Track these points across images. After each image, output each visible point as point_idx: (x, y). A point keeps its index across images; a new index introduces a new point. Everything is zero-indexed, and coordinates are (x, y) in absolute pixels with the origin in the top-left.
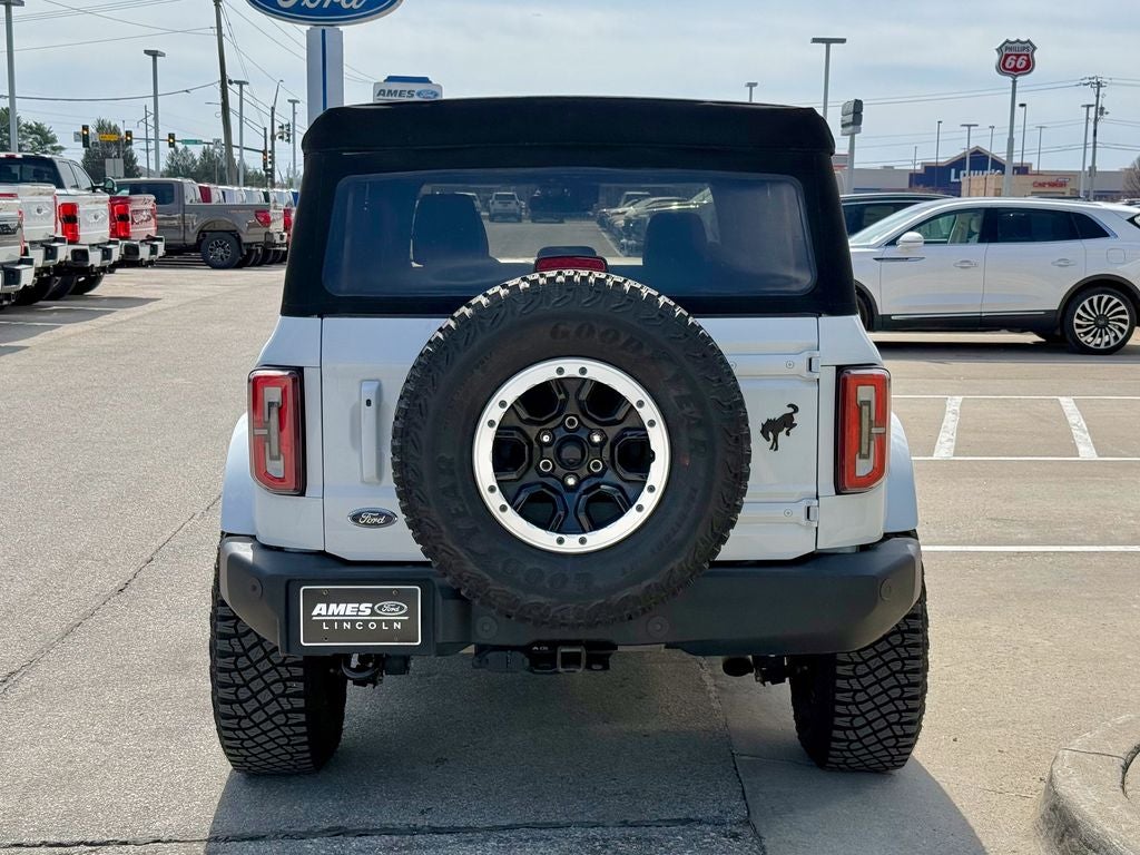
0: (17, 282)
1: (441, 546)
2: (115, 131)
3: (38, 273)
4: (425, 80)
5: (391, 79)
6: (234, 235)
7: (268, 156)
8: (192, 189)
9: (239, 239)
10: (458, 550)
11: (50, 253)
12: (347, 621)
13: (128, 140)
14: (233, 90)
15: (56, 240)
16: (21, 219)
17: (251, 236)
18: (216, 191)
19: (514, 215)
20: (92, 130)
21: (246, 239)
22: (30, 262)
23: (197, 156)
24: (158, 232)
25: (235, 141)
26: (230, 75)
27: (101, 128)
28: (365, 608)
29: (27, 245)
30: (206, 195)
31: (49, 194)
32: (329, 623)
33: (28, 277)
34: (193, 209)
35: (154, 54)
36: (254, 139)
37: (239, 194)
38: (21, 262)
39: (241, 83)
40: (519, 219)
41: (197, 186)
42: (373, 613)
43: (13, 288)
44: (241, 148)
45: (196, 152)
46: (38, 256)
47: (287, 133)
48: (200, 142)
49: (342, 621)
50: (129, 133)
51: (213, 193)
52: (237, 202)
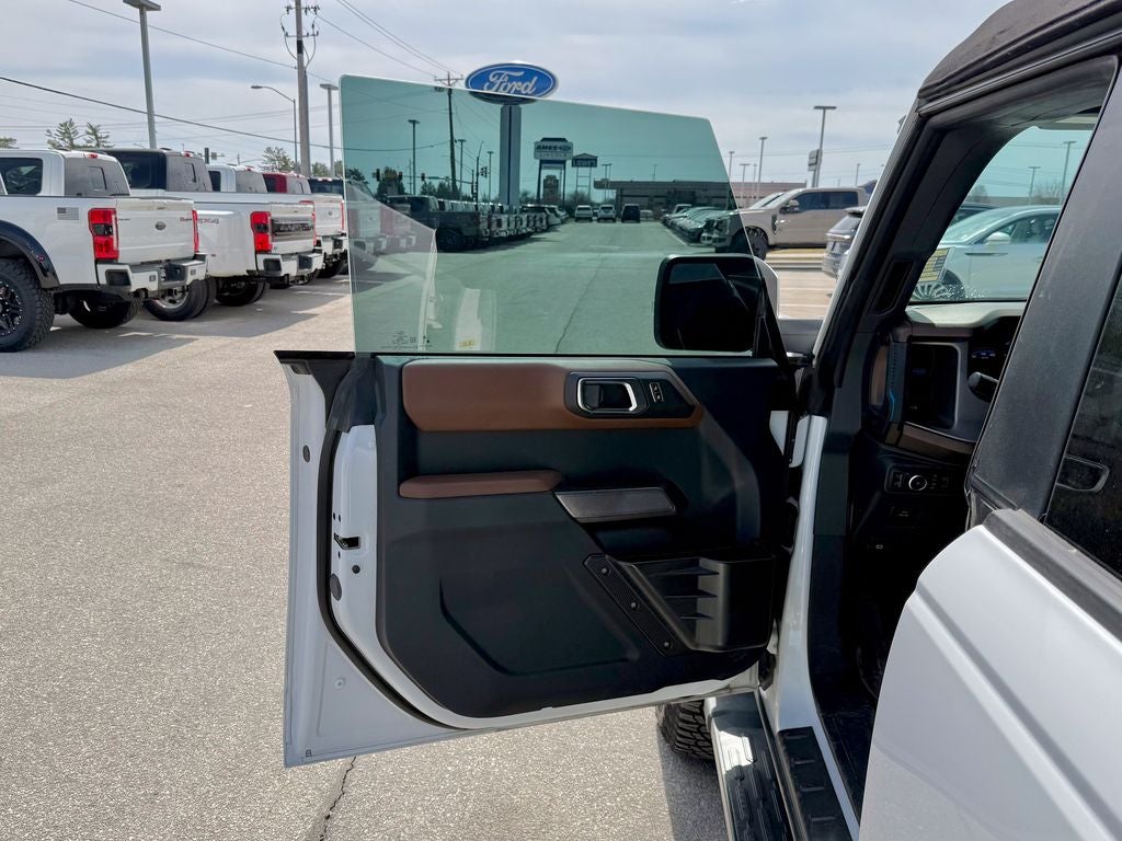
0: (309, 266)
2: (394, 172)
3: (326, 258)
4: (564, 140)
5: (544, 139)
6: (459, 230)
7: (475, 186)
8: (434, 202)
9: (461, 233)
11: (337, 243)
13: (401, 176)
14: (457, 145)
15: (343, 235)
16: (314, 219)
17: (468, 232)
18: (448, 203)
19: (611, 218)
20: (381, 172)
21: (465, 233)
22: (320, 251)
23: (436, 187)
24: (412, 229)
25: (458, 177)
26: (456, 137)
27: (387, 171)
29: (321, 239)
30: (442, 205)
31: (337, 202)
33: (318, 263)
34: (434, 214)
35: (414, 122)
36: (467, 177)
37: (460, 205)
38: (314, 251)
39: (462, 141)
40: (614, 221)
41: (437, 200)
43: (306, 272)
44: (461, 182)
45: (436, 184)
46: (328, 247)
47: (485, 172)
48: (438, 178)
50: (401, 173)
51: (446, 204)
52: (460, 210)
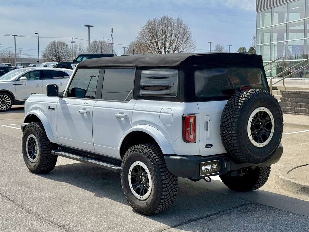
1: (244, 149)
10: (247, 149)
12: (207, 169)
28: (210, 166)
32: (205, 170)
42: (212, 167)
49: (206, 170)
